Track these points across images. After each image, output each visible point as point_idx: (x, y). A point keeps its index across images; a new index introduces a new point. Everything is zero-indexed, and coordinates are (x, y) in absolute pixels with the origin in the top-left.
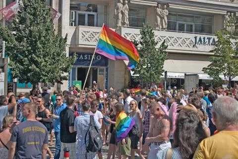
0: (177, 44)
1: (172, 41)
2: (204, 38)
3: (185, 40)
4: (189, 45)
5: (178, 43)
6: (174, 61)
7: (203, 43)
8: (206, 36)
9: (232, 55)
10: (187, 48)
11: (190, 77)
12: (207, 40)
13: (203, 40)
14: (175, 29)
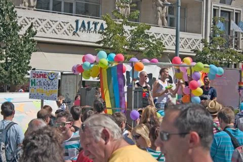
0: (50, 30)
1: (43, 25)
2: (89, 23)
3: (62, 24)
4: (68, 32)
5: (52, 28)
6: (46, 54)
7: (86, 29)
8: (92, 20)
9: (126, 47)
10: (65, 37)
11: (68, 77)
12: (92, 26)
13: (86, 25)
14: (48, 8)
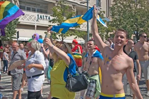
3: (31, 17)
5: (27, 18)
10: (33, 22)
12: (45, 17)
13: (42, 17)
